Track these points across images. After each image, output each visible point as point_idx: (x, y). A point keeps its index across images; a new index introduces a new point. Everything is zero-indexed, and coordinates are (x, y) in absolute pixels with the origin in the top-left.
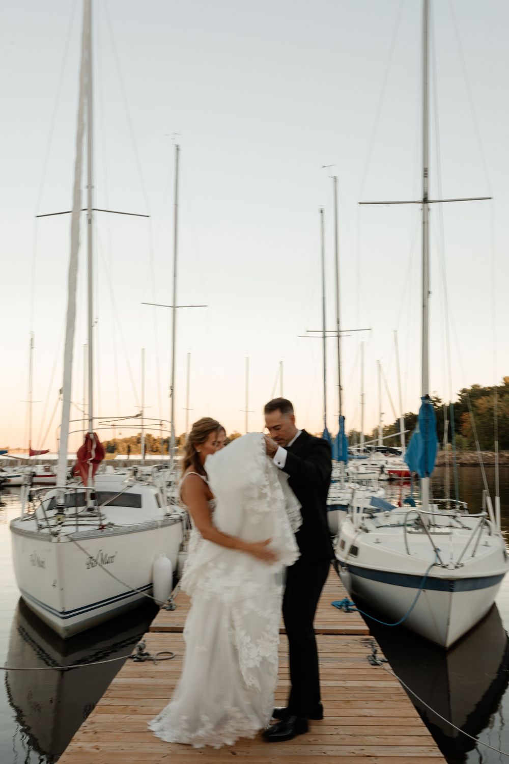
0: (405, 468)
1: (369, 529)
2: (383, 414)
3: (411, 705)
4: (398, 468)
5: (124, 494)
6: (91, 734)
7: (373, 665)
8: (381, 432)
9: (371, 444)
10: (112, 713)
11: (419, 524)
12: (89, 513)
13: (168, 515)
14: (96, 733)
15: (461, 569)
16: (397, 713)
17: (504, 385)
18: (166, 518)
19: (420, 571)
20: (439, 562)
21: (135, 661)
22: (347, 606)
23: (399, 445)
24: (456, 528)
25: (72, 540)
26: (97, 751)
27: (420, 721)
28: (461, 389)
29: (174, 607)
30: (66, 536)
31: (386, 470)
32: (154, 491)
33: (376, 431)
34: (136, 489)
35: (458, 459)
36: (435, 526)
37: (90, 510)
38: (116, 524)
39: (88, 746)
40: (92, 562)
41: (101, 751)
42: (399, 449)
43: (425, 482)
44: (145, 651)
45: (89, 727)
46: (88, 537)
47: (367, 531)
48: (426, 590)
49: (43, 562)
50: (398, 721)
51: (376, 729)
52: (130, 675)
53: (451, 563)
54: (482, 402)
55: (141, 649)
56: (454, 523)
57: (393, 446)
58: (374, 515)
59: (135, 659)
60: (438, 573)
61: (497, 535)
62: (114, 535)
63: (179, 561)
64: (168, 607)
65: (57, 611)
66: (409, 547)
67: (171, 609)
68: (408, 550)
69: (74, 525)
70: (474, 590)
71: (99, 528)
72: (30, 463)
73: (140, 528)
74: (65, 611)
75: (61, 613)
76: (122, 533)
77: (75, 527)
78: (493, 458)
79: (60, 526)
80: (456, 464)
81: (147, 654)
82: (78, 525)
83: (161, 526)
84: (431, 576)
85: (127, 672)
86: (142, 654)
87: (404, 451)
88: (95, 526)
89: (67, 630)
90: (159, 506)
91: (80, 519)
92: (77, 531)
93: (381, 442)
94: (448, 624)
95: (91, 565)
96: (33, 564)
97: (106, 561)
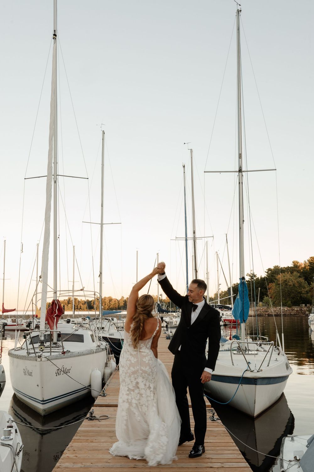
0: (233, 318)
2: (220, 284)
3: (231, 438)
4: (230, 318)
5: (73, 334)
6: (72, 451)
7: (212, 421)
8: (219, 296)
9: (213, 303)
10: (81, 442)
11: (239, 349)
12: (55, 345)
13: (99, 346)
14: (74, 450)
15: (260, 372)
16: (223, 441)
17: (293, 266)
18: (98, 348)
19: (239, 374)
20: (249, 369)
21: (88, 420)
23: (230, 304)
24: (261, 351)
25: (48, 360)
26: (77, 458)
27: (234, 444)
28: (267, 269)
29: (105, 395)
30: (45, 357)
32: (90, 333)
33: (216, 295)
34: (80, 332)
35: (266, 312)
36: (249, 350)
37: (55, 343)
38: (71, 351)
39: (71, 456)
40: (59, 372)
41: (78, 458)
42: (230, 306)
43: (243, 325)
45: (70, 448)
46: (56, 358)
48: (243, 385)
49: (31, 373)
50: (223, 444)
51: (213, 448)
52: (88, 426)
53: (255, 369)
54: (280, 277)
55: (91, 414)
56: (260, 348)
57: (227, 304)
59: (88, 419)
60: (249, 375)
61: (284, 355)
62: (70, 357)
63: (105, 373)
64: (102, 395)
65: (39, 400)
66: (234, 362)
67: (104, 396)
68: (232, 362)
69: (49, 352)
70: (269, 384)
71: (62, 354)
72: (3, 317)
73: (84, 353)
74: (44, 400)
75: (41, 401)
76: (75, 356)
77: (50, 353)
78: (288, 311)
79: (42, 352)
80: (266, 315)
81: (95, 417)
82: (51, 352)
83: (96, 352)
84: (245, 376)
85: (85, 425)
86: (92, 417)
87: (233, 307)
88: (60, 352)
89: (45, 411)
90: (93, 341)
91: (52, 349)
92: (51, 355)
93: (219, 302)
94: (255, 403)
95: (58, 374)
96: (25, 374)
97: (66, 372)
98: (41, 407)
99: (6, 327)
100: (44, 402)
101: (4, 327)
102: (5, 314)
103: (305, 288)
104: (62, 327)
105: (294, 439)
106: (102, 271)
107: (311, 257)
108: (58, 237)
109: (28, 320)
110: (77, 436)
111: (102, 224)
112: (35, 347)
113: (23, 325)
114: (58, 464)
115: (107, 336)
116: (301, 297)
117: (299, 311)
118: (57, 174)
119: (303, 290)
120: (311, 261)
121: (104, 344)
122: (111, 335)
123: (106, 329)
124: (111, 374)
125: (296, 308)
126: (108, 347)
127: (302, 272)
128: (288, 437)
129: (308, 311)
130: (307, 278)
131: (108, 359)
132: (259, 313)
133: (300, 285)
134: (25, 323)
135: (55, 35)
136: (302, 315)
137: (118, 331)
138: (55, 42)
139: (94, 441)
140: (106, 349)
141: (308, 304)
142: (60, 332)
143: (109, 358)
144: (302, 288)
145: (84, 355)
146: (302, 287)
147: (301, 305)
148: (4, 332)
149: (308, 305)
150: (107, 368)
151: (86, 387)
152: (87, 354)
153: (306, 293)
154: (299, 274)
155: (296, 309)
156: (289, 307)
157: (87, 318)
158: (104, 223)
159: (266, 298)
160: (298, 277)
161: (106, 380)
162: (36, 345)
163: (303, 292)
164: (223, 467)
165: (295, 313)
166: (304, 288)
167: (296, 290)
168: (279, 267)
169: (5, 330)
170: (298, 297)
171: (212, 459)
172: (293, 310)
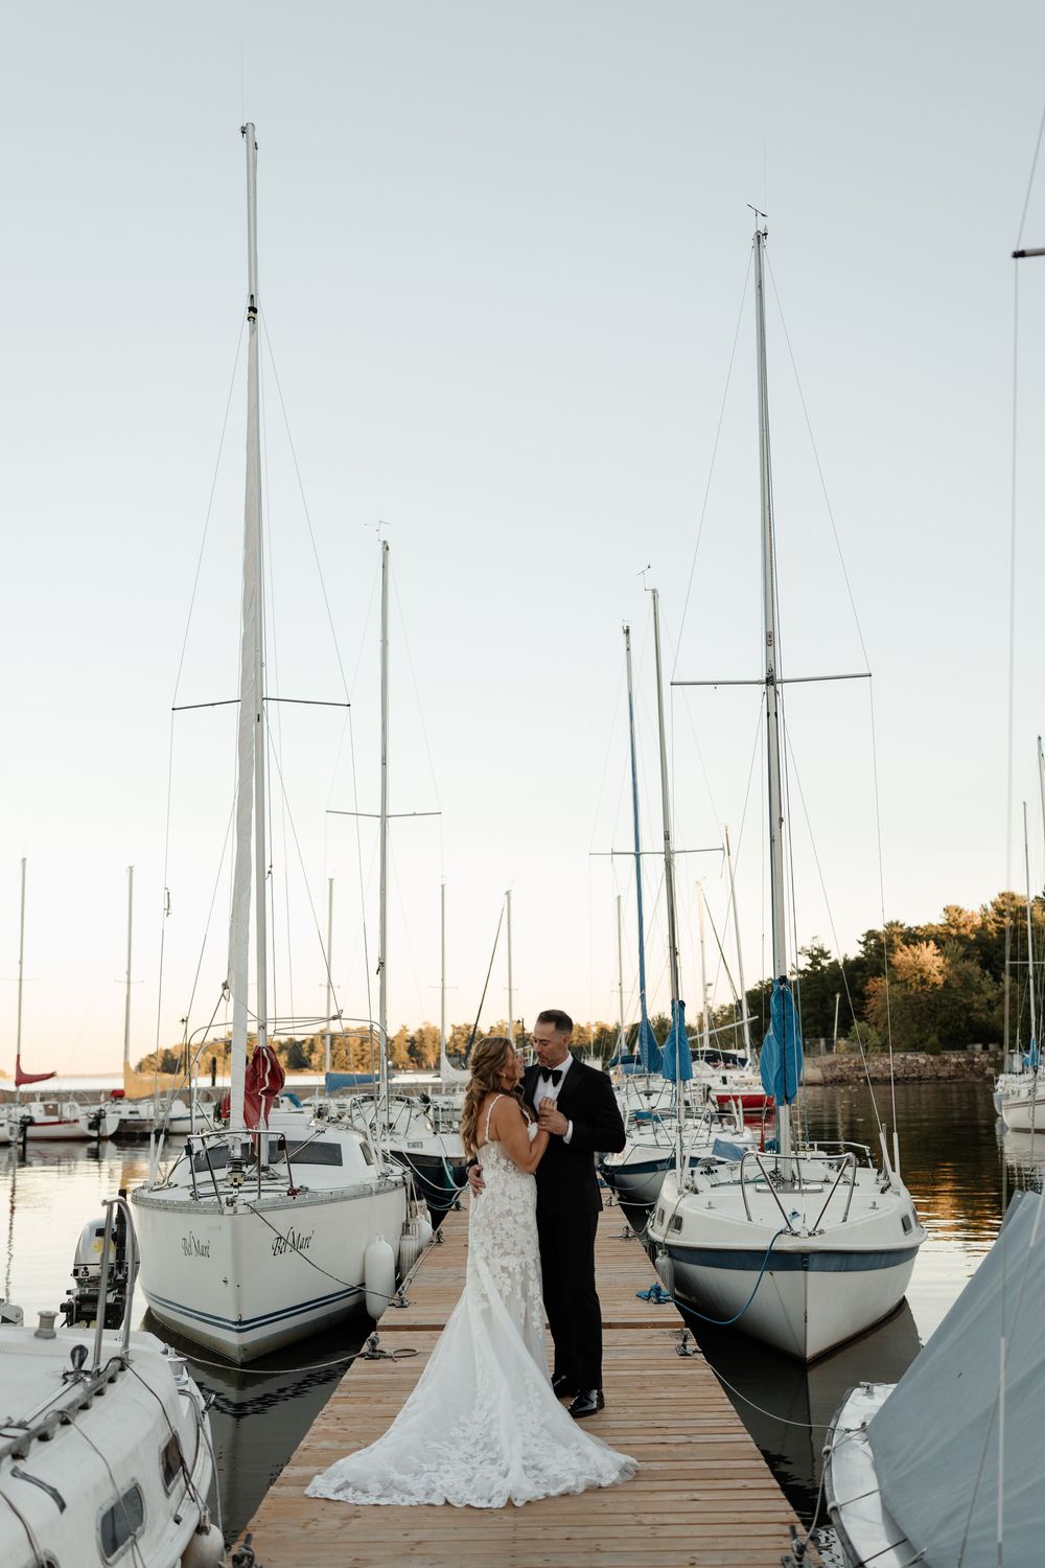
1: (699, 1188)
5: (312, 1144)
7: (681, 1355)
10: (353, 1403)
11: (775, 1178)
12: (266, 1174)
13: (385, 1176)
14: (338, 1419)
15: (818, 1237)
17: (945, 922)
18: (383, 1180)
19: (763, 1244)
20: (788, 1230)
21: (367, 1359)
22: (658, 1295)
23: (742, 1046)
25: (254, 1211)
28: (865, 931)
29: (406, 1303)
30: (244, 1205)
31: (713, 1095)
32: (359, 1139)
34: (331, 1136)
35: (861, 1069)
36: (803, 1181)
37: (264, 1169)
38: (311, 1187)
40: (281, 1244)
42: (740, 1054)
43: (784, 1112)
44: (378, 1348)
46: (275, 1207)
47: (696, 1192)
48: (773, 1273)
49: (207, 1248)
50: (701, 1401)
52: (364, 1372)
53: (804, 1229)
54: (903, 957)
55: (374, 1343)
57: (731, 1049)
58: (713, 1168)
59: (366, 1357)
60: (787, 1244)
62: (311, 1204)
63: (403, 1251)
64: (398, 1303)
65: (228, 1321)
66: (750, 1210)
67: (402, 1306)
68: (748, 1213)
69: (256, 1191)
70: (845, 1271)
71: (289, 1194)
72: (18, 1099)
73: (346, 1194)
74: (243, 1320)
75: (235, 1323)
76: (322, 1202)
77: (256, 1194)
78: (928, 1067)
79: (236, 1190)
80: (858, 1079)
81: (382, 1352)
82: (260, 1191)
83: (377, 1193)
84: (777, 1249)
85: (359, 1369)
86: (375, 1351)
87: (749, 1057)
88: (282, 1191)
89: (246, 1350)
90: (368, 1163)
91: (262, 1182)
92: (259, 1198)
93: (707, 1039)
94: (806, 1322)
95: (278, 1250)
96: (188, 1252)
97: (298, 1244)
98: (231, 1339)
99: (31, 1131)
100: (242, 1325)
101: (23, 1131)
102: (24, 1088)
103: (983, 992)
104: (288, 1122)
105: (874, 1391)
106: (384, 959)
107: (1003, 895)
108: (269, 872)
109: (95, 1109)
110: (341, 1391)
111: (384, 817)
112: (217, 1178)
113: (76, 1124)
114: (303, 1444)
115: (404, 1149)
116: (969, 1021)
117: (965, 1066)
118: (264, 696)
119: (975, 997)
120: (1002, 907)
121: (398, 1170)
122: (414, 1146)
123: (400, 1128)
124: (419, 1253)
125: (954, 1058)
126: (409, 1177)
127: (975, 940)
128: (860, 1387)
129: (991, 1066)
130: (992, 960)
131: (411, 1213)
132: (837, 1073)
133: (967, 982)
134: (85, 1117)
135: (253, 309)
136: (973, 1078)
137: (435, 1133)
138: (253, 331)
139: (385, 1400)
140: (405, 1184)
141: (993, 1042)
142: (283, 1135)
143: (414, 1209)
144: (974, 994)
145: (346, 1199)
146: (973, 989)
147: (969, 1046)
148: (24, 1144)
149: (992, 1047)
150: (409, 1237)
151: (354, 1288)
152: (355, 1197)
153: (984, 1007)
154: (961, 949)
155: (954, 1060)
156: (932, 1054)
157: (284, 1098)
158: (390, 814)
159: (857, 1026)
160: (961, 958)
161: (405, 1270)
162: (220, 1174)
163: (976, 1005)
164: (690, 1443)
165: (952, 1074)
166: (980, 992)
167: (953, 999)
168: (901, 926)
169: (26, 1140)
170: (961, 1020)
171: (667, 1428)
172: (944, 1063)
